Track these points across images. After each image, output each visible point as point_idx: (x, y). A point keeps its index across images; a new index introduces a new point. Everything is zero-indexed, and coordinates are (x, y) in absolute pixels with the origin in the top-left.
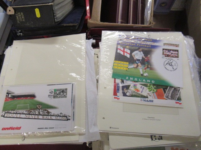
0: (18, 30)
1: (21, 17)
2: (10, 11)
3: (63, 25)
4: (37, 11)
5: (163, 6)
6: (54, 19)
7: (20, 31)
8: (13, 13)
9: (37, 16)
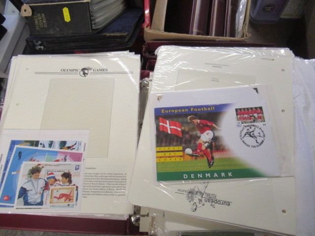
0: (37, 42)
1: (41, 20)
2: (25, 11)
3: (106, 35)
4: (66, 12)
5: (268, 11)
6: (91, 25)
7: (40, 42)
8: (30, 14)
9: (66, 20)
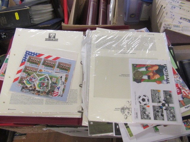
1: (3, 20)
3: (39, 27)
4: (17, 15)
5: (133, 17)
6: (31, 21)
7: (4, 33)
9: (17, 19)
